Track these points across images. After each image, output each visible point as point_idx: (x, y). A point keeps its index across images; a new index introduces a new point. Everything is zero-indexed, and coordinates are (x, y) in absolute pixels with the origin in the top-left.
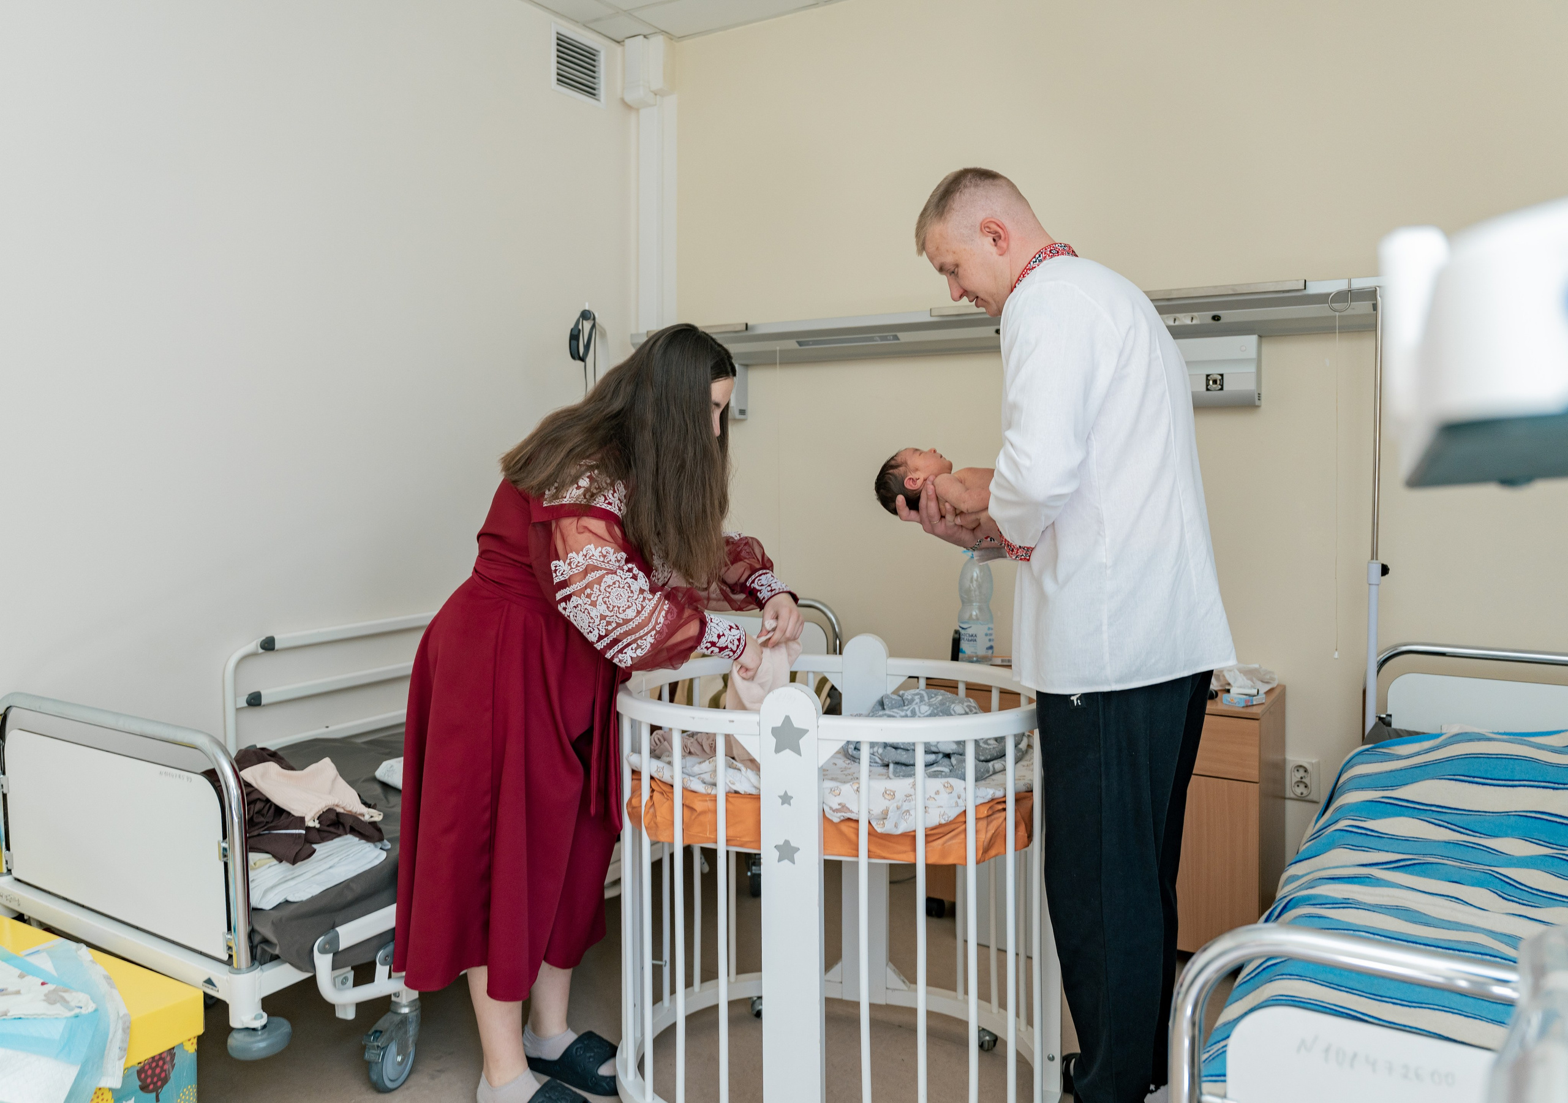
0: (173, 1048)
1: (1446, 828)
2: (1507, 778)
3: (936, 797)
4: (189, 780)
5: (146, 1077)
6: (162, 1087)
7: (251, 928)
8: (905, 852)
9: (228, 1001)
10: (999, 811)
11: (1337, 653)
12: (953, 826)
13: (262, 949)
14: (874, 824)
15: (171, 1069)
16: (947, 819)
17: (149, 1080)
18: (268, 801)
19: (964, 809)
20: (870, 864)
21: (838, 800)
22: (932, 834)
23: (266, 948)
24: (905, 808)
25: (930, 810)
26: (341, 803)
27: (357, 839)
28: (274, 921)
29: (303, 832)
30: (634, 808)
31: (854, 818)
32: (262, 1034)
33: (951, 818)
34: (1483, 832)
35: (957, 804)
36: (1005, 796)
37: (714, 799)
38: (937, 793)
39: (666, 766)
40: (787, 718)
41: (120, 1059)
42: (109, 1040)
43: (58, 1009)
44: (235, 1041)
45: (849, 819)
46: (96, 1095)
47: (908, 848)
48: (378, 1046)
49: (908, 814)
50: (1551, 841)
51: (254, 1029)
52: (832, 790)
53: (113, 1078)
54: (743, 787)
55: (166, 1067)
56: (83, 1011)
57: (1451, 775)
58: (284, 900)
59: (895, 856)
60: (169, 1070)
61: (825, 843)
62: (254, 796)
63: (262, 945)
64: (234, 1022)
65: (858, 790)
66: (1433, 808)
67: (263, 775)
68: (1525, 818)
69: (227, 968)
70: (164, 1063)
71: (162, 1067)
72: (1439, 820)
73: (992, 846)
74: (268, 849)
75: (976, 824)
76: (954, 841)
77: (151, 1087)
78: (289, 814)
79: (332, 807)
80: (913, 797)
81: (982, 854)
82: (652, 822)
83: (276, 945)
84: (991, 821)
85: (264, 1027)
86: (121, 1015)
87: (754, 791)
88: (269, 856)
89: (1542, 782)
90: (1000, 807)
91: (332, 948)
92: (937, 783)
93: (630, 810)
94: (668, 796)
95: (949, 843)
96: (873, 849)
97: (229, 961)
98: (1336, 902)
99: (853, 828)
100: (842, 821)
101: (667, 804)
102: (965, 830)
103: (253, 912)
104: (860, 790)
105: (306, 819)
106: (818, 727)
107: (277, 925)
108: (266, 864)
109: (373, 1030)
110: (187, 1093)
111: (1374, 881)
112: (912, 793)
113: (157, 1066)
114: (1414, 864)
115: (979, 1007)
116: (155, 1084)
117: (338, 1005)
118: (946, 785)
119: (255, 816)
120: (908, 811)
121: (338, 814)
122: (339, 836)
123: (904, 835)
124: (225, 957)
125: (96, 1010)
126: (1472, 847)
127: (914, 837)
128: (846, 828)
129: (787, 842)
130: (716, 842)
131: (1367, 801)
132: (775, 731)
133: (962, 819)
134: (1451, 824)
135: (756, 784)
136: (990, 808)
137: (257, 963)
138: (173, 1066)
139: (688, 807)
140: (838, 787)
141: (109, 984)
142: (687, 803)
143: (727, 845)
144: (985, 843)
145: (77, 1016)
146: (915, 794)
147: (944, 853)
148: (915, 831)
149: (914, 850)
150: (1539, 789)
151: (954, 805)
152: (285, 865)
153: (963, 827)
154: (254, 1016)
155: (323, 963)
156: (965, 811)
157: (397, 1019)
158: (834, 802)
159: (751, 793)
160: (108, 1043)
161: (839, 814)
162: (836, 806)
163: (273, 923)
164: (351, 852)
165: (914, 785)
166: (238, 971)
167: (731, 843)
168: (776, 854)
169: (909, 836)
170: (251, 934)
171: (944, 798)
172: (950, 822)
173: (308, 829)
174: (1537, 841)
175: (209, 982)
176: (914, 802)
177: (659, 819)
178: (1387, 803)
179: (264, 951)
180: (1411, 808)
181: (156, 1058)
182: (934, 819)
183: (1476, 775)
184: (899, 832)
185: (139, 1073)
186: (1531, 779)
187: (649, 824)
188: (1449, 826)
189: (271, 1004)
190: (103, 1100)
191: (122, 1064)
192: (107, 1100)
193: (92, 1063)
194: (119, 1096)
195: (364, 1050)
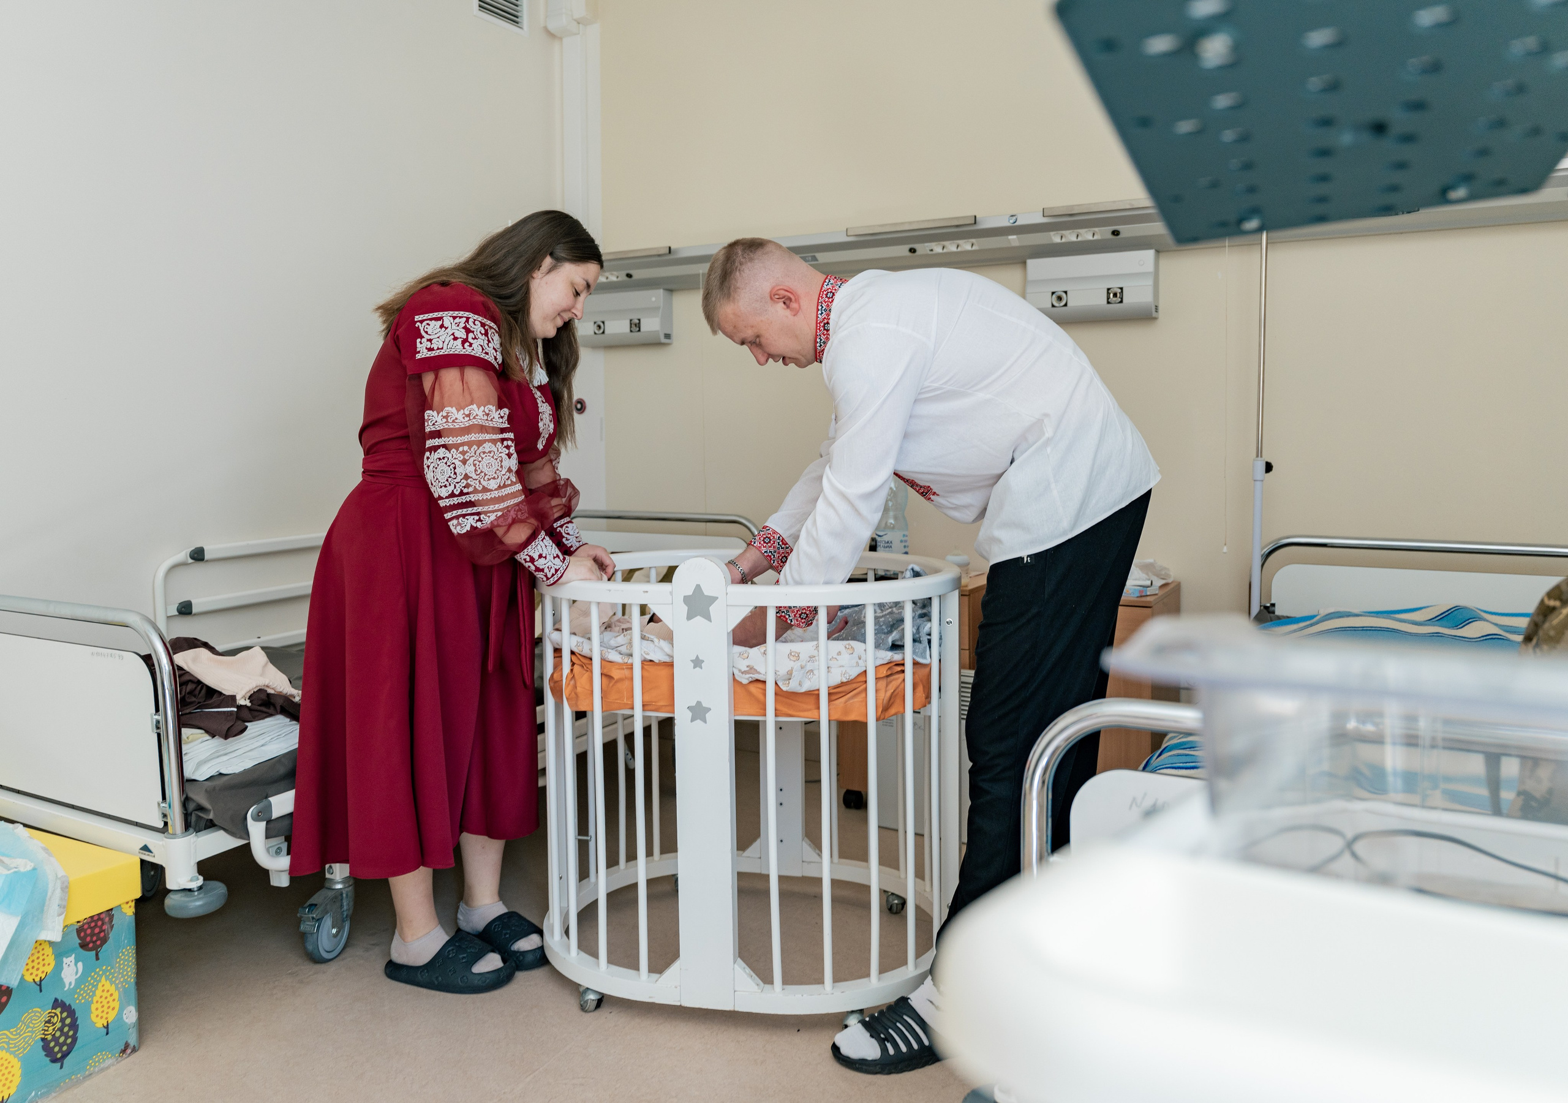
0: (112, 909)
3: (838, 657)
4: (121, 658)
5: (86, 935)
6: (101, 945)
7: (185, 796)
8: (810, 710)
9: (164, 865)
10: (898, 672)
11: (1225, 548)
12: (854, 686)
13: (198, 815)
14: (780, 684)
15: (109, 930)
16: (848, 678)
17: (88, 939)
18: (199, 682)
19: (864, 669)
20: (777, 722)
21: (747, 662)
22: (834, 693)
23: (201, 814)
24: (808, 668)
25: (832, 670)
26: (271, 684)
27: (289, 720)
28: (208, 789)
29: (235, 709)
30: (556, 682)
31: (762, 679)
32: (198, 895)
33: (852, 677)
35: (858, 665)
36: (904, 659)
37: (630, 667)
38: (839, 653)
39: (586, 641)
40: (698, 587)
41: (60, 915)
42: (48, 897)
44: (170, 901)
45: (757, 681)
46: (37, 950)
47: (813, 706)
48: (313, 918)
49: (812, 674)
51: (190, 890)
52: (741, 655)
53: (53, 933)
54: (657, 657)
55: (105, 927)
56: (21, 871)
58: (218, 773)
59: (802, 714)
60: (108, 931)
61: (735, 705)
62: (186, 678)
63: (196, 812)
64: (171, 884)
65: (765, 653)
67: (195, 660)
69: (161, 835)
70: (103, 924)
71: (101, 927)
73: (893, 703)
74: (202, 725)
75: (876, 684)
76: (856, 700)
77: (91, 945)
78: (220, 693)
79: (263, 688)
80: (817, 658)
81: (882, 712)
82: (573, 693)
83: (209, 811)
84: (891, 682)
85: (200, 888)
86: (59, 876)
87: (667, 659)
88: (203, 731)
90: (899, 669)
91: (264, 815)
92: (839, 645)
93: (552, 685)
94: (588, 668)
95: (851, 701)
96: (779, 707)
97: (164, 829)
99: (761, 689)
100: (751, 682)
101: (587, 675)
102: (866, 689)
103: (184, 782)
104: (767, 653)
105: (237, 698)
106: (727, 595)
107: (211, 793)
108: (199, 738)
109: (308, 903)
110: (126, 953)
112: (816, 655)
113: (96, 926)
116: (94, 942)
117: (272, 870)
118: (847, 646)
119: (187, 696)
120: (812, 671)
121: (269, 695)
122: (271, 715)
123: (809, 694)
124: (161, 825)
125: (34, 869)
127: (818, 696)
128: (753, 689)
129: (698, 703)
130: (633, 708)
132: (686, 600)
133: (863, 679)
135: (669, 652)
136: (889, 669)
137: (191, 830)
138: (112, 927)
139: (607, 676)
140: (746, 651)
141: (47, 853)
142: (605, 672)
143: (643, 710)
144: (885, 702)
145: (15, 872)
146: (818, 655)
147: (846, 711)
148: (818, 690)
149: (818, 708)
151: (855, 665)
152: (218, 741)
153: (865, 686)
154: (190, 879)
155: (257, 830)
156: (865, 671)
157: (330, 894)
158: (743, 665)
159: (665, 661)
160: (47, 900)
161: (748, 676)
162: (744, 668)
163: (206, 791)
164: (283, 732)
165: (817, 647)
166: (174, 836)
167: (646, 708)
168: (689, 714)
169: (814, 694)
170: (186, 802)
171: (846, 659)
172: (852, 680)
173: (240, 707)
175: (145, 848)
176: (817, 662)
177: (579, 689)
179: (200, 818)
181: (96, 918)
182: (836, 680)
184: (803, 690)
185: (79, 931)
187: (569, 695)
189: (207, 868)
190: (43, 955)
191: (62, 921)
192: (48, 956)
193: (32, 916)
194: (59, 950)
195: (299, 921)
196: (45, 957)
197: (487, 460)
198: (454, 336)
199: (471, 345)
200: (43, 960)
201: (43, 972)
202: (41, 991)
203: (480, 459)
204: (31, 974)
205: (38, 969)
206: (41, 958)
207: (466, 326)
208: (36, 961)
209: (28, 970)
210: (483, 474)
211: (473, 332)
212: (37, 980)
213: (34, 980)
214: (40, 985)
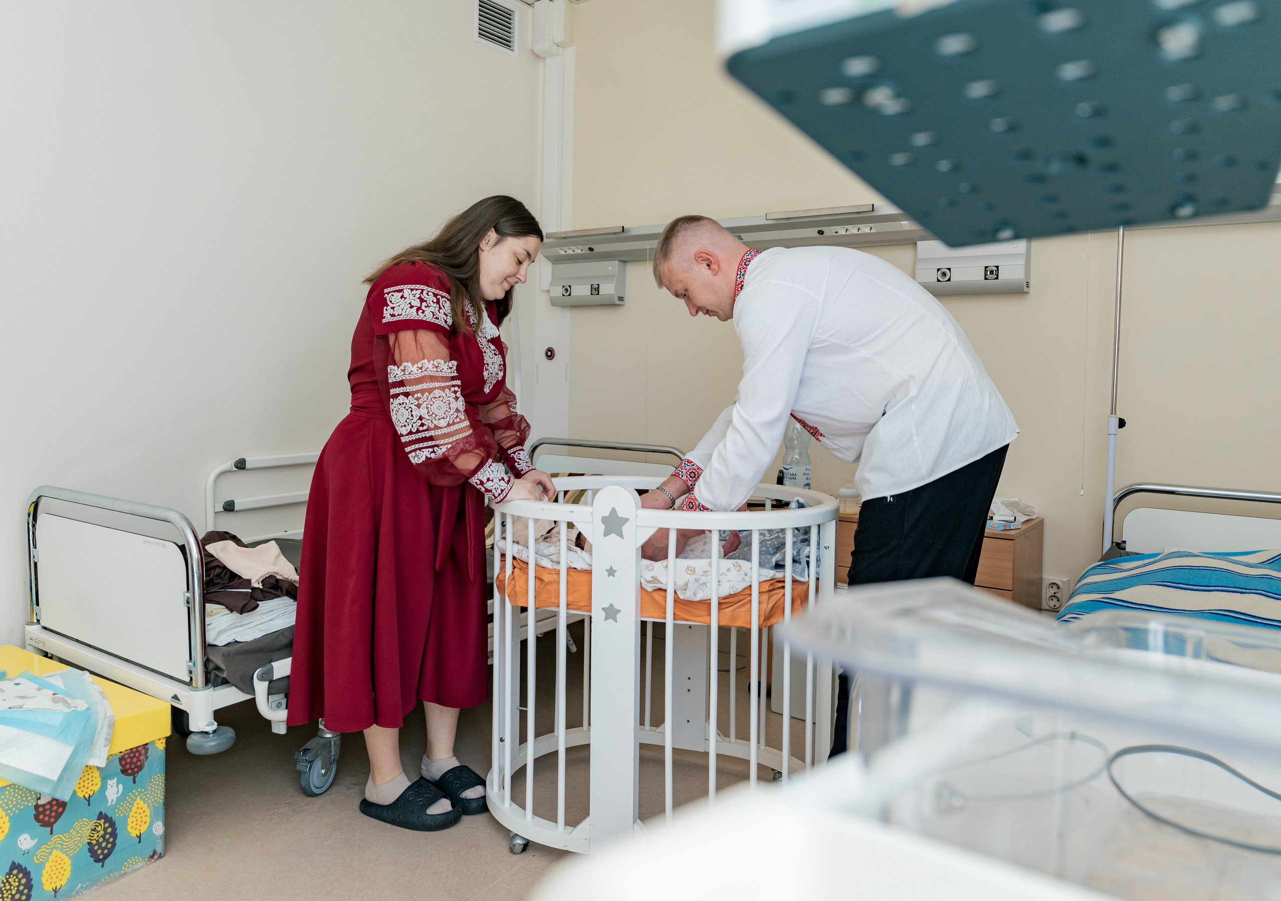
0: (147, 744)
2: (1205, 584)
3: (727, 573)
4: (164, 546)
5: (126, 763)
6: (138, 772)
7: (206, 658)
8: (703, 616)
9: (188, 712)
10: (779, 588)
11: (1082, 491)
12: (741, 597)
13: (215, 673)
14: (678, 593)
15: (145, 760)
16: (735, 591)
17: (128, 766)
18: (225, 567)
19: (750, 584)
20: (675, 625)
21: (652, 574)
22: (723, 603)
23: (217, 673)
24: (702, 581)
25: (722, 583)
26: (279, 571)
28: (225, 654)
29: (250, 591)
30: (501, 581)
31: (664, 589)
32: (213, 737)
33: (739, 590)
35: (744, 580)
36: (784, 577)
37: (558, 573)
38: (728, 570)
39: (524, 549)
40: (614, 510)
41: (105, 746)
42: (97, 732)
43: (61, 707)
44: (191, 741)
45: (660, 589)
46: (87, 773)
47: (705, 613)
48: (306, 760)
49: (705, 586)
51: (207, 733)
52: (647, 567)
53: (99, 760)
54: (579, 565)
55: (142, 758)
56: (79, 709)
57: (1158, 582)
58: (234, 641)
59: (695, 619)
60: (143, 761)
61: (641, 609)
62: (213, 562)
63: (214, 671)
64: (193, 727)
65: (666, 567)
66: (1143, 607)
67: (224, 550)
68: (1215, 615)
69: (187, 687)
70: (140, 755)
71: (138, 758)
73: (773, 614)
74: (223, 601)
75: (759, 597)
76: (742, 609)
77: (130, 771)
78: (240, 577)
79: (273, 574)
80: (709, 573)
81: (764, 620)
82: (513, 591)
83: (224, 670)
84: (772, 596)
85: (215, 731)
86: (108, 715)
87: (588, 568)
88: (224, 607)
90: (780, 585)
91: (267, 676)
92: (730, 563)
93: (498, 583)
94: (525, 571)
95: (738, 610)
96: (677, 612)
97: (189, 684)
99: (663, 596)
100: (655, 590)
101: (524, 577)
102: (750, 601)
103: (207, 647)
104: (668, 566)
105: (252, 582)
106: (637, 516)
107: (227, 657)
108: (220, 613)
109: (304, 748)
110: (157, 779)
112: (709, 570)
113: (134, 756)
116: (132, 769)
117: (273, 721)
118: (736, 565)
119: (215, 578)
120: (705, 584)
121: (277, 580)
122: (278, 596)
123: (702, 602)
124: (188, 680)
125: (88, 709)
127: (710, 604)
128: (657, 596)
129: (611, 605)
130: (559, 606)
132: (604, 520)
133: (748, 592)
135: (589, 562)
136: (771, 584)
137: (210, 685)
138: (147, 758)
139: (539, 579)
140: (651, 564)
141: (102, 696)
142: (538, 575)
143: (567, 608)
144: (767, 612)
145: (73, 711)
146: (711, 571)
147: (733, 618)
148: (710, 600)
149: (710, 615)
151: (741, 580)
152: (235, 615)
153: (749, 598)
154: (207, 723)
155: (261, 687)
156: (751, 586)
157: (322, 741)
158: (648, 576)
159: (586, 569)
160: (97, 734)
161: (652, 585)
162: (649, 579)
163: (223, 655)
164: (287, 610)
165: (711, 563)
166: (196, 689)
167: (570, 607)
168: (604, 614)
169: (706, 603)
170: (207, 662)
171: (734, 575)
172: (738, 593)
173: (254, 589)
175: (175, 697)
176: (710, 577)
177: (517, 588)
178: (1104, 602)
179: (217, 676)
180: (1125, 606)
181: (134, 750)
182: (725, 591)
184: (697, 599)
185: (120, 759)
187: (510, 593)
189: (222, 716)
190: (92, 777)
191: (107, 751)
192: (96, 778)
193: (84, 745)
194: (106, 775)
195: (295, 762)
196: (93, 778)
197: (438, 403)
198: (411, 304)
199: (423, 312)
200: (92, 781)
201: (91, 790)
202: (89, 805)
203: (432, 403)
204: (82, 791)
205: (87, 788)
206: (91, 779)
207: (421, 296)
208: (87, 781)
209: (80, 788)
210: (434, 415)
211: (426, 301)
212: (87, 796)
213: (84, 796)
214: (89, 801)
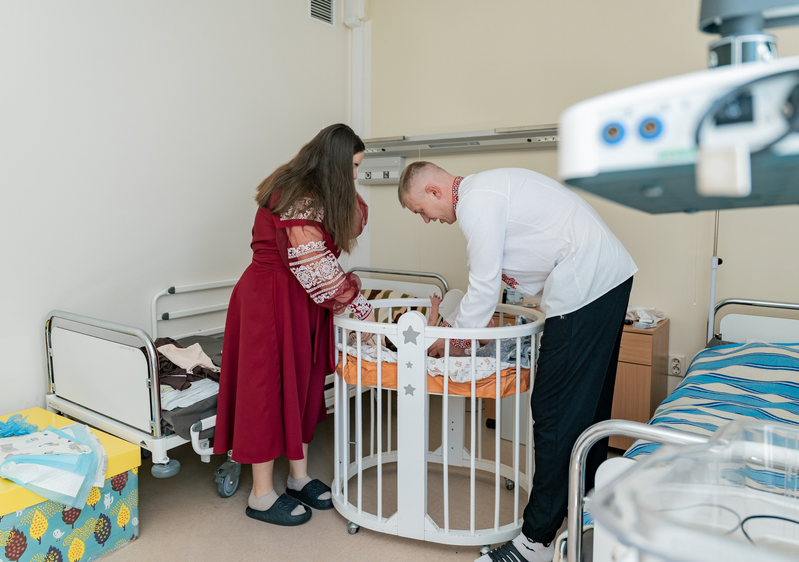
0: (127, 471)
1: (740, 388)
2: (773, 365)
3: (481, 366)
4: (134, 351)
5: (115, 484)
6: (122, 489)
7: (161, 419)
8: (466, 392)
9: (151, 452)
10: (513, 373)
11: (695, 303)
12: (489, 380)
13: (167, 428)
14: (451, 378)
15: (126, 481)
16: (486, 377)
17: (116, 485)
18: (170, 361)
19: (495, 372)
20: (449, 397)
21: (434, 366)
22: (479, 384)
23: (169, 428)
24: (466, 370)
25: (478, 372)
26: (203, 363)
27: (211, 380)
29: (186, 376)
30: (340, 367)
31: (442, 375)
32: (167, 467)
33: (488, 376)
34: (759, 391)
35: (491, 370)
36: (516, 367)
37: (376, 365)
38: (482, 364)
39: (354, 349)
40: (410, 327)
41: (103, 475)
42: (98, 466)
43: (75, 451)
44: (155, 469)
45: (440, 375)
46: (93, 491)
47: (468, 390)
48: (221, 476)
49: (467, 374)
50: (793, 396)
51: (163, 464)
52: (431, 361)
53: (100, 483)
54: (389, 360)
55: (124, 480)
56: (86, 453)
57: (745, 363)
58: (177, 407)
59: (461, 393)
60: (125, 482)
61: (428, 387)
62: (163, 359)
63: (167, 426)
64: (155, 461)
65: (443, 362)
66: (735, 379)
67: (168, 350)
68: (780, 385)
69: (151, 436)
70: (123, 478)
71: (122, 480)
72: (737, 385)
73: (508, 390)
74: (170, 383)
75: (501, 379)
76: (490, 387)
77: (117, 488)
78: (179, 367)
79: (199, 365)
80: (470, 366)
81: (503, 394)
83: (173, 427)
84: (509, 378)
85: (168, 463)
86: (103, 456)
87: (394, 362)
88: (170, 386)
89: (791, 367)
90: (513, 372)
91: (198, 429)
92: (481, 359)
94: (355, 363)
95: (487, 388)
96: (450, 390)
97: (152, 434)
98: (675, 421)
99: (441, 380)
100: (436, 376)
101: (354, 367)
102: (495, 382)
103: (161, 411)
104: (445, 361)
105: (187, 370)
106: (425, 331)
107: (174, 418)
108: (169, 390)
109: (219, 469)
110: (134, 492)
111: (698, 412)
114: (720, 405)
115: (501, 467)
116: (119, 487)
117: (202, 456)
118: (486, 360)
119: (164, 368)
120: (467, 372)
121: (202, 369)
122: (202, 378)
123: (466, 383)
124: (150, 432)
125: (92, 453)
126: (752, 398)
127: (470, 384)
128: (437, 379)
129: (410, 385)
130: (377, 385)
131: (702, 375)
132: (405, 333)
133: (494, 377)
134: (743, 387)
135: (395, 358)
136: (508, 372)
137: (164, 435)
138: (127, 480)
139: (364, 368)
140: (434, 360)
141: (98, 442)
142: (363, 366)
144: (505, 389)
145: (83, 454)
146: (471, 364)
147: (485, 392)
148: (471, 382)
149: (470, 391)
150: (789, 371)
151: (490, 370)
152: (177, 391)
153: (495, 380)
154: (163, 459)
155: (195, 436)
156: (495, 373)
157: (230, 464)
158: (432, 367)
159: (393, 362)
160: (98, 468)
161: (435, 373)
162: (433, 369)
163: (171, 416)
164: (208, 386)
165: (471, 360)
166: (156, 438)
167: (383, 385)
168: (405, 391)
169: (468, 384)
170: (162, 421)
171: (485, 367)
173: (188, 375)
174: (786, 396)
175: (143, 443)
176: (470, 368)
177: (350, 373)
178: (712, 376)
179: (168, 429)
180: (724, 379)
181: (120, 476)
182: (480, 376)
183: (758, 363)
184: (463, 382)
185: (112, 482)
186: (785, 366)
187: (346, 376)
188: (742, 388)
189: (171, 453)
190: (96, 493)
191: (104, 478)
192: (98, 493)
193: (91, 475)
194: (103, 491)
195: (215, 477)
196: (96, 494)
197: (324, 266)
200: (96, 495)
201: (95, 501)
202: (94, 510)
204: (90, 502)
205: (93, 500)
206: (95, 494)
208: (92, 496)
209: (88, 500)
210: (324, 274)
212: (93, 504)
213: (91, 504)
214: (94, 507)
